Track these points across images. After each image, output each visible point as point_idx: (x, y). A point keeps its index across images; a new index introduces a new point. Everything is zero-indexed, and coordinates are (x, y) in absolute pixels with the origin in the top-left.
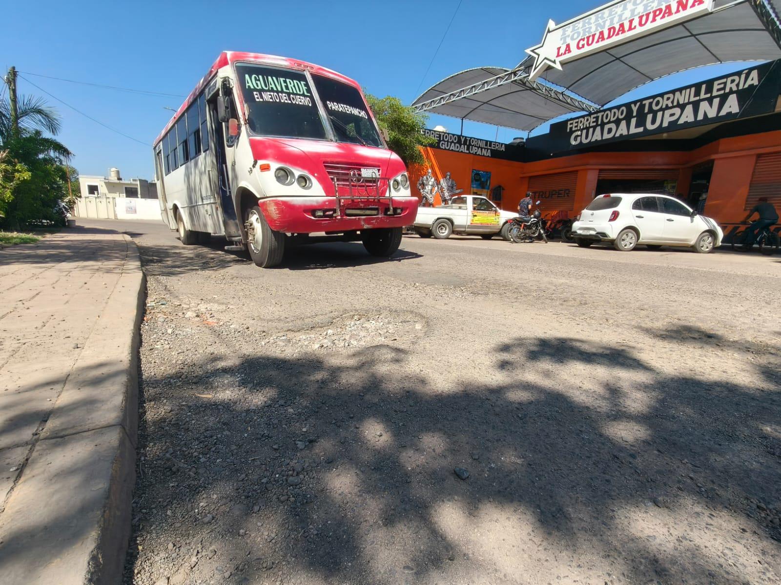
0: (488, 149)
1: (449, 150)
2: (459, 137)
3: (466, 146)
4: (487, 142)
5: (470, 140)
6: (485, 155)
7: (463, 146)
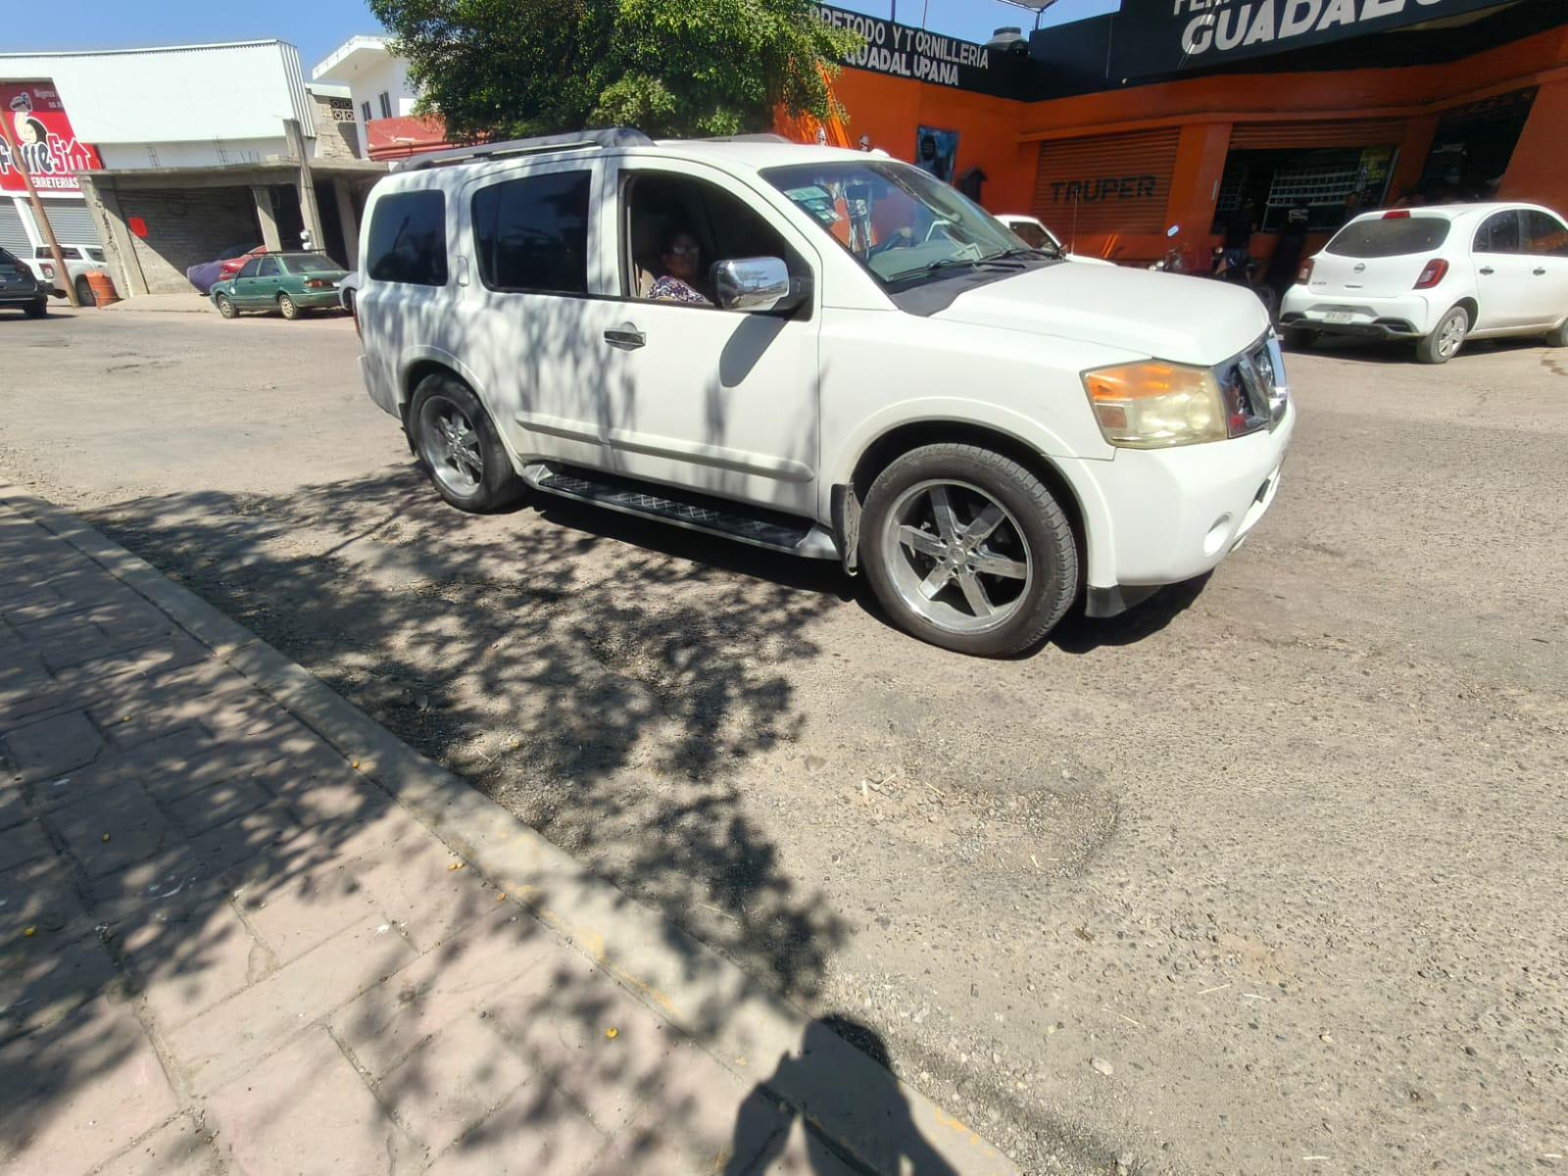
0: (953, 64)
1: (865, 67)
2: (890, 25)
3: (904, 56)
4: (950, 40)
5: (913, 38)
6: (947, 82)
7: (897, 54)
